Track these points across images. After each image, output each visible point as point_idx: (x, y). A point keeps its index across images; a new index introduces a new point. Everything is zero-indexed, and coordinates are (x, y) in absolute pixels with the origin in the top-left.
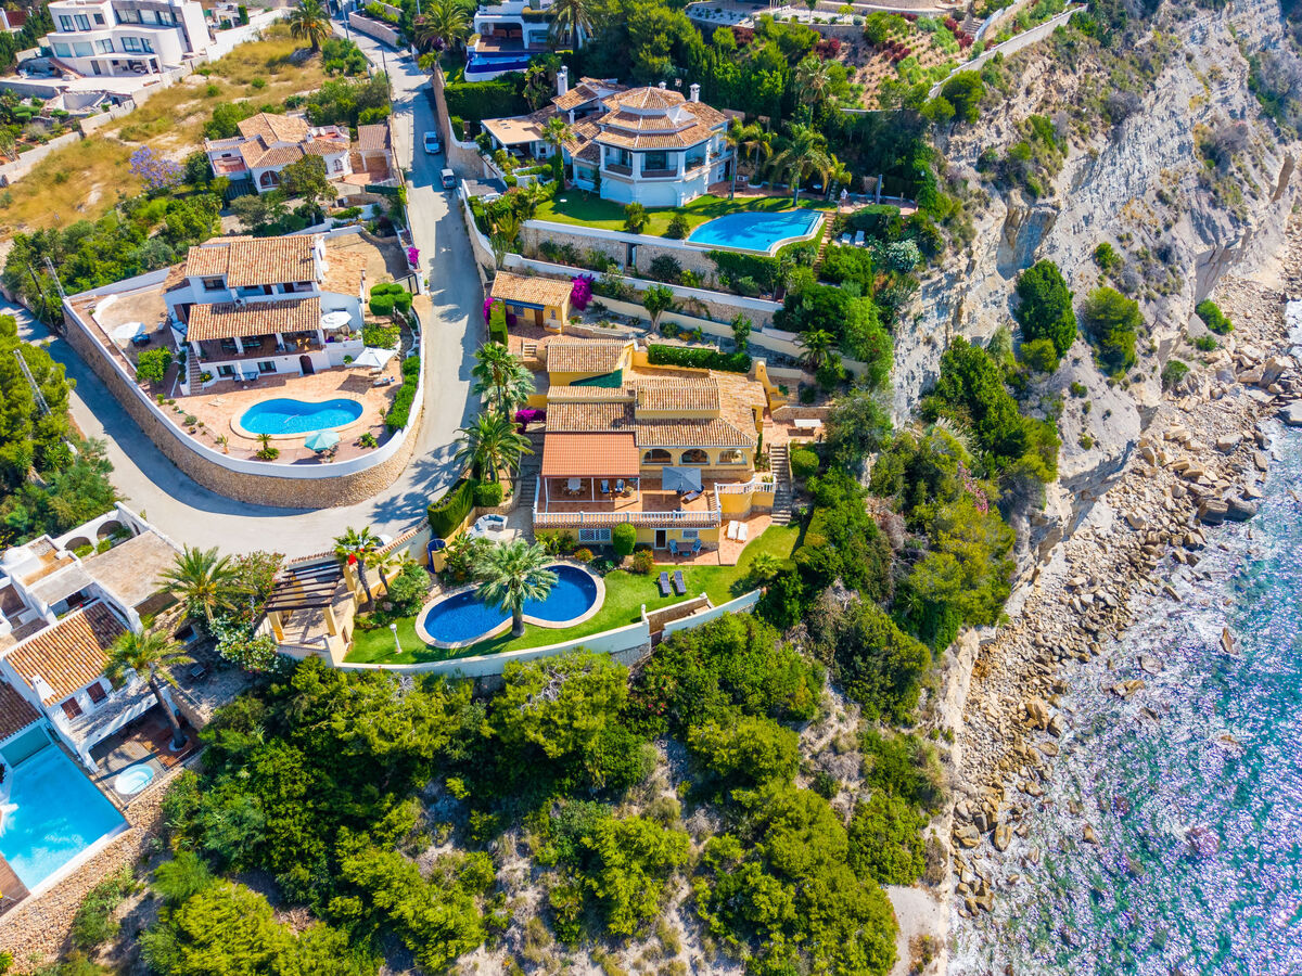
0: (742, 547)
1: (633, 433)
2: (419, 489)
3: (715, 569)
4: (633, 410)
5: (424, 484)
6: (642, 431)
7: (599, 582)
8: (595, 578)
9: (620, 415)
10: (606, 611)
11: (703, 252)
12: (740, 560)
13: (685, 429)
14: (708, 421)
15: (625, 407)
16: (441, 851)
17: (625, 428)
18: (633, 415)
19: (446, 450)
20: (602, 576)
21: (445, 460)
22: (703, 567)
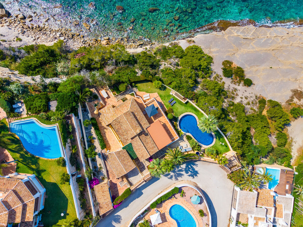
0: (151, 94)
1: (146, 129)
2: (183, 173)
3: (161, 96)
4: (139, 134)
5: (182, 173)
6: (145, 127)
7: (180, 117)
8: (179, 119)
9: (143, 135)
10: (187, 111)
11: (65, 149)
12: (156, 92)
13: (138, 117)
14: (132, 113)
15: (140, 136)
16: (232, 117)
17: (146, 132)
18: (142, 132)
19: (169, 176)
20: (178, 118)
21: (172, 174)
22: (162, 99)
